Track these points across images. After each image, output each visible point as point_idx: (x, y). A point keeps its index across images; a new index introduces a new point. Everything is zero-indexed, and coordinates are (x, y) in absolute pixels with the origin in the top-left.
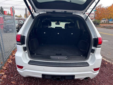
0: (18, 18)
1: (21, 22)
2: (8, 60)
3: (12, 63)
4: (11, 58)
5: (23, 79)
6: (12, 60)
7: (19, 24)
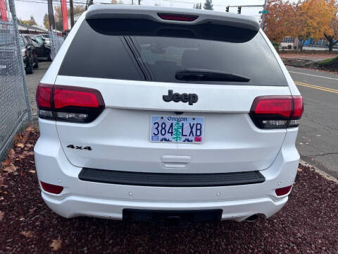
0: (24, 29)
1: (35, 41)
2: (5, 164)
3: (16, 173)
4: (13, 156)
5: (58, 222)
6: (16, 163)
7: (29, 47)
